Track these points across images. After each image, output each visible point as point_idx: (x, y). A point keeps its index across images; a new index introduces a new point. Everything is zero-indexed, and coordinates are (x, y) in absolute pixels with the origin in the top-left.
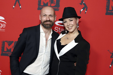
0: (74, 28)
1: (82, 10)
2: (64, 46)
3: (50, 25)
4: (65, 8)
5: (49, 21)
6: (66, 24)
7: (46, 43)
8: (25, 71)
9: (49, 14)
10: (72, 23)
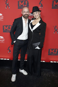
0: (38, 17)
1: (40, 7)
2: (34, 26)
3: (27, 17)
4: (33, 7)
5: (27, 15)
6: (34, 15)
7: (26, 25)
8: (18, 39)
9: (27, 11)
10: (37, 14)
